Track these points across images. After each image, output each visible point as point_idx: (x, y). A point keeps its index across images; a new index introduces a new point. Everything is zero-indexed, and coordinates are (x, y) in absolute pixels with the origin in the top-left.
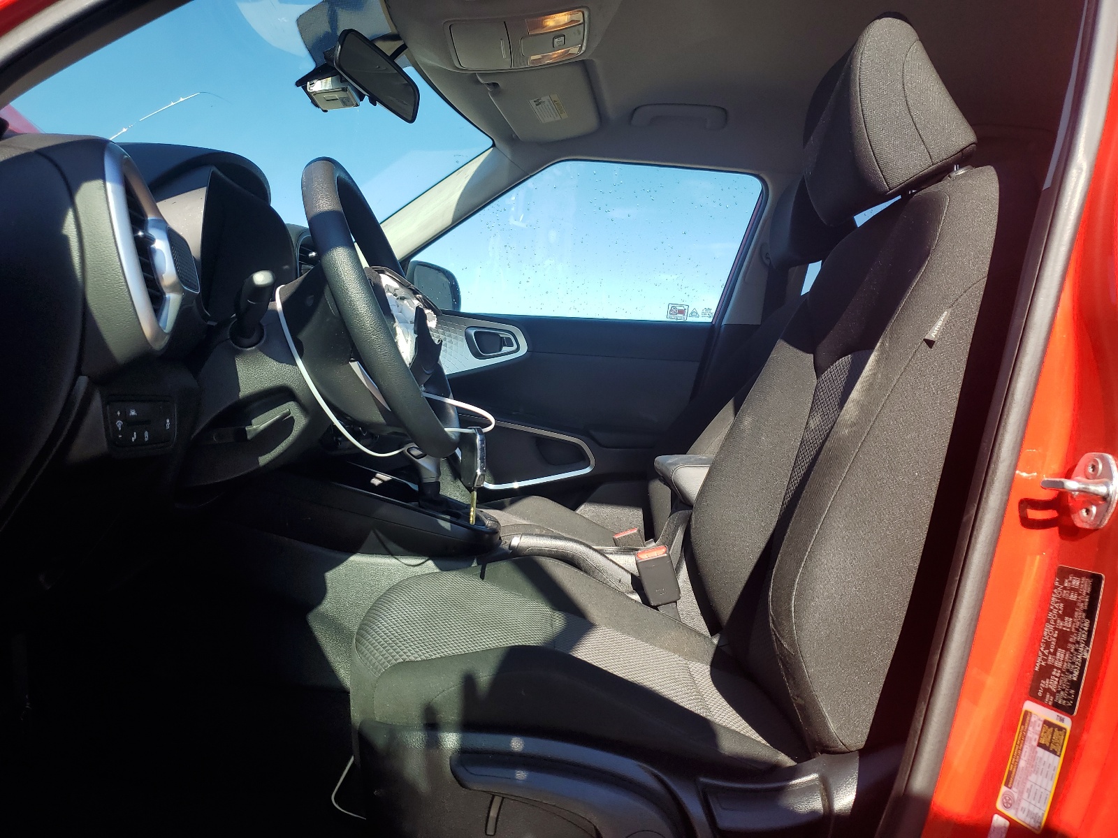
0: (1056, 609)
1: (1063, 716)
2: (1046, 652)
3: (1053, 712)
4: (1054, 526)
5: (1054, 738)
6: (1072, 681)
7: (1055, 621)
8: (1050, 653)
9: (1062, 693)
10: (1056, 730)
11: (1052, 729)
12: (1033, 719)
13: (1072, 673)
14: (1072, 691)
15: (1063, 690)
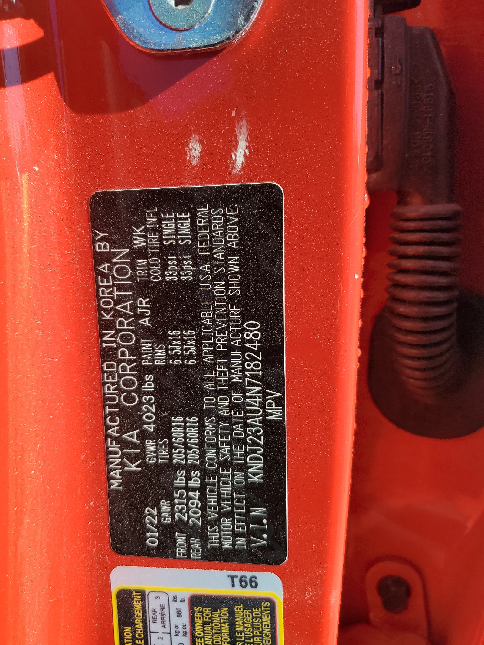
0: (127, 317)
1: (249, 574)
2: (131, 436)
3: (213, 572)
4: (47, 72)
5: (239, 628)
6: (250, 487)
7: (136, 350)
8: (143, 436)
9: (226, 522)
10: (238, 609)
11: (225, 610)
12: (153, 604)
13: (244, 468)
14: (259, 511)
15: (229, 515)
